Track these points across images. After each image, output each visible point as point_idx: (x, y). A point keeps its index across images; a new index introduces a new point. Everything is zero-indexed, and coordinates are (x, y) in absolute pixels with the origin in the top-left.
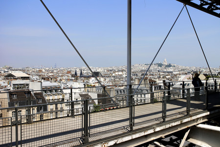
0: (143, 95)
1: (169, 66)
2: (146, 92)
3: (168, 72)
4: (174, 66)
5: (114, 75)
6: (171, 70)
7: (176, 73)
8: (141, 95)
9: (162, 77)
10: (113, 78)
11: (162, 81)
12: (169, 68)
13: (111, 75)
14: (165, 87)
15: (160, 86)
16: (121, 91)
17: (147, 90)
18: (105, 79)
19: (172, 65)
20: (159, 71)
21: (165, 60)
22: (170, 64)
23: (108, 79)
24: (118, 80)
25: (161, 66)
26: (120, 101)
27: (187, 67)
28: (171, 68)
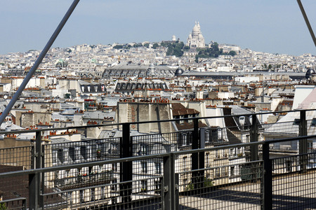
0: (152, 167)
1: (214, 52)
3: (215, 77)
4: (233, 53)
5: (7, 88)
7: (247, 80)
8: (144, 165)
9: (200, 95)
11: (218, 112)
12: (214, 61)
14: (229, 135)
15: (214, 130)
16: (72, 150)
17: (167, 147)
19: (226, 48)
20: (176, 73)
21: (197, 28)
22: (215, 46)
24: (35, 108)
25: (180, 55)
27: (283, 57)
28: (221, 59)
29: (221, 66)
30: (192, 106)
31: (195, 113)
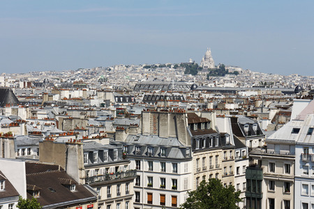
0: (169, 167)
1: (221, 71)
2: (181, 156)
3: (223, 92)
4: (236, 73)
5: (56, 98)
6: (232, 85)
7: (248, 94)
8: (163, 165)
9: (211, 106)
10: (57, 110)
11: (227, 121)
12: (222, 79)
13: (46, 99)
15: (223, 136)
16: (101, 153)
17: (183, 150)
18: (34, 113)
19: (231, 69)
20: (192, 88)
21: (208, 53)
22: (222, 67)
23: (42, 114)
24: (76, 114)
25: (195, 73)
26: (99, 186)
27: (276, 77)
28: (227, 77)
29: (227, 83)
30: (205, 115)
31: (207, 122)
